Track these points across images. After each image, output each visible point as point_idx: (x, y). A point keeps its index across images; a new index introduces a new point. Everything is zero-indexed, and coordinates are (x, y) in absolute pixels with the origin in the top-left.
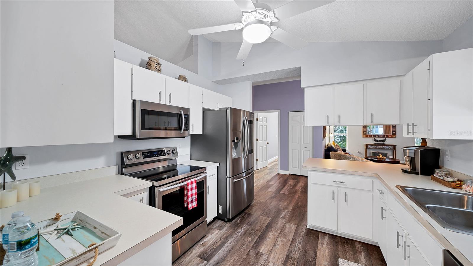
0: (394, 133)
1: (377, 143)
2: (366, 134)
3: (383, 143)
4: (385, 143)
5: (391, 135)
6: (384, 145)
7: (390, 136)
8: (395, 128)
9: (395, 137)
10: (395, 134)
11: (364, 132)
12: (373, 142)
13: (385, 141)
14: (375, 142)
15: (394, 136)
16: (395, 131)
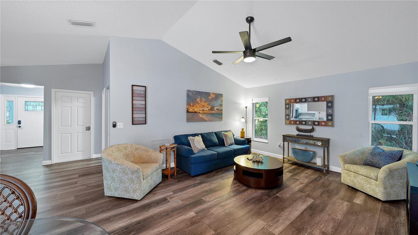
0: (330, 118)
1: (300, 133)
2: (288, 119)
3: (309, 134)
4: (312, 134)
5: (324, 122)
6: (311, 138)
7: (323, 124)
8: (331, 109)
9: (332, 126)
10: (331, 120)
11: (286, 115)
12: (295, 133)
13: (312, 130)
14: (298, 133)
15: (330, 124)
16: (331, 115)
